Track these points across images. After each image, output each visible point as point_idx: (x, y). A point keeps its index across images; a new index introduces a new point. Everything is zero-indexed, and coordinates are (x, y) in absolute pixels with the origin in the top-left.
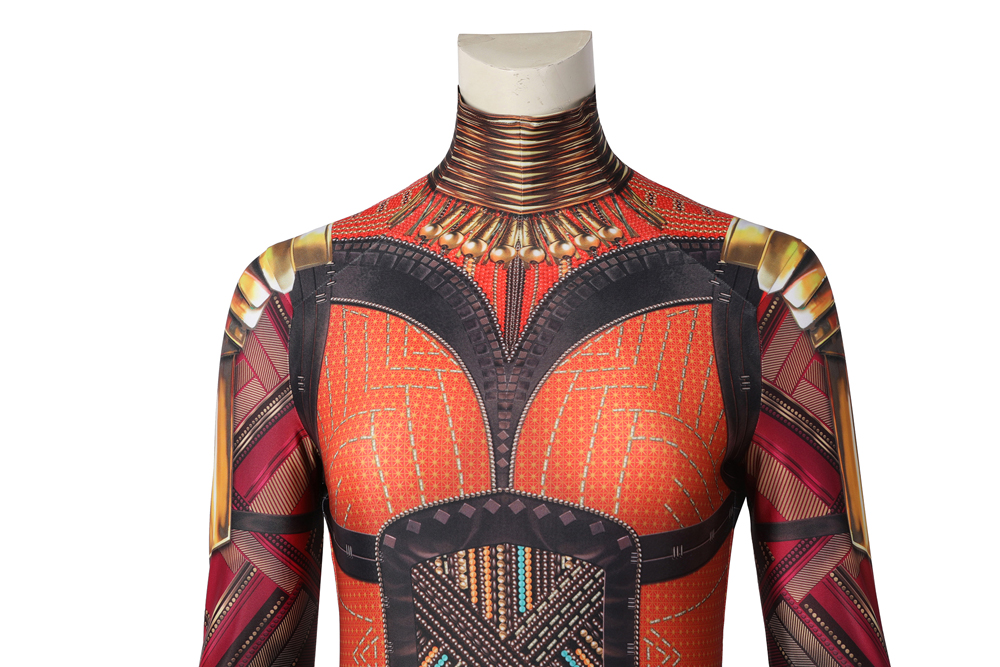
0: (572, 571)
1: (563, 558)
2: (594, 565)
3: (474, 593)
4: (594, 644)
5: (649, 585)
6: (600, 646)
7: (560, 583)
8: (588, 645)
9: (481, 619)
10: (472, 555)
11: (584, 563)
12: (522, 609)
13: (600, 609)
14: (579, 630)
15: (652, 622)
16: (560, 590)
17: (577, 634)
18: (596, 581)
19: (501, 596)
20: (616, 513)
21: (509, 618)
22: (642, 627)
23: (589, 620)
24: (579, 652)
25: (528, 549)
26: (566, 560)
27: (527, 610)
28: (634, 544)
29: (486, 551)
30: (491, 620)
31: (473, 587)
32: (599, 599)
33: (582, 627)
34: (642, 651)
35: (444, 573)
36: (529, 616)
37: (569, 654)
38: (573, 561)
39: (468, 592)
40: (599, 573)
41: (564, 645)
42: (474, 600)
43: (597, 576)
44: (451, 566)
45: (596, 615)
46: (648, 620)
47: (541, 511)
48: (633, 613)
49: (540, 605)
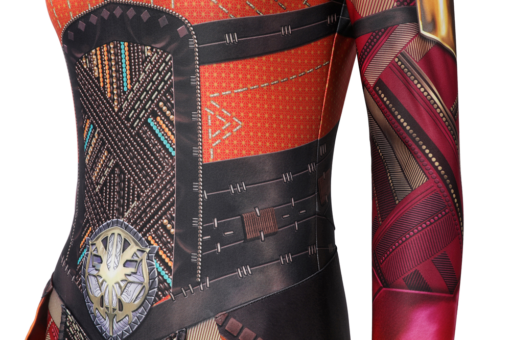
0: (151, 58)
1: (146, 48)
2: (164, 51)
3: (101, 80)
4: (168, 112)
5: (206, 66)
6: (172, 114)
7: (145, 67)
8: (164, 114)
9: (105, 98)
10: (98, 52)
11: (158, 50)
12: (125, 89)
13: (171, 86)
14: (158, 103)
15: (211, 96)
16: (145, 72)
17: (157, 105)
18: (167, 64)
19: (114, 81)
20: (173, 7)
21: (119, 96)
22: (203, 99)
23: (164, 95)
24: (158, 119)
25: (126, 44)
26: (148, 50)
27: (128, 89)
28: (190, 32)
29: (105, 49)
30: (110, 98)
31: (101, 75)
32: (170, 78)
33: (160, 100)
34: (204, 118)
35: (87, 67)
36: (129, 93)
37: (152, 121)
38: (152, 50)
39: (98, 79)
40: (168, 58)
41: (150, 114)
42: (102, 84)
43: (167, 60)
44: (90, 62)
45: (168, 91)
46: (208, 94)
47: (131, 13)
48: (194, 87)
49: (135, 84)
